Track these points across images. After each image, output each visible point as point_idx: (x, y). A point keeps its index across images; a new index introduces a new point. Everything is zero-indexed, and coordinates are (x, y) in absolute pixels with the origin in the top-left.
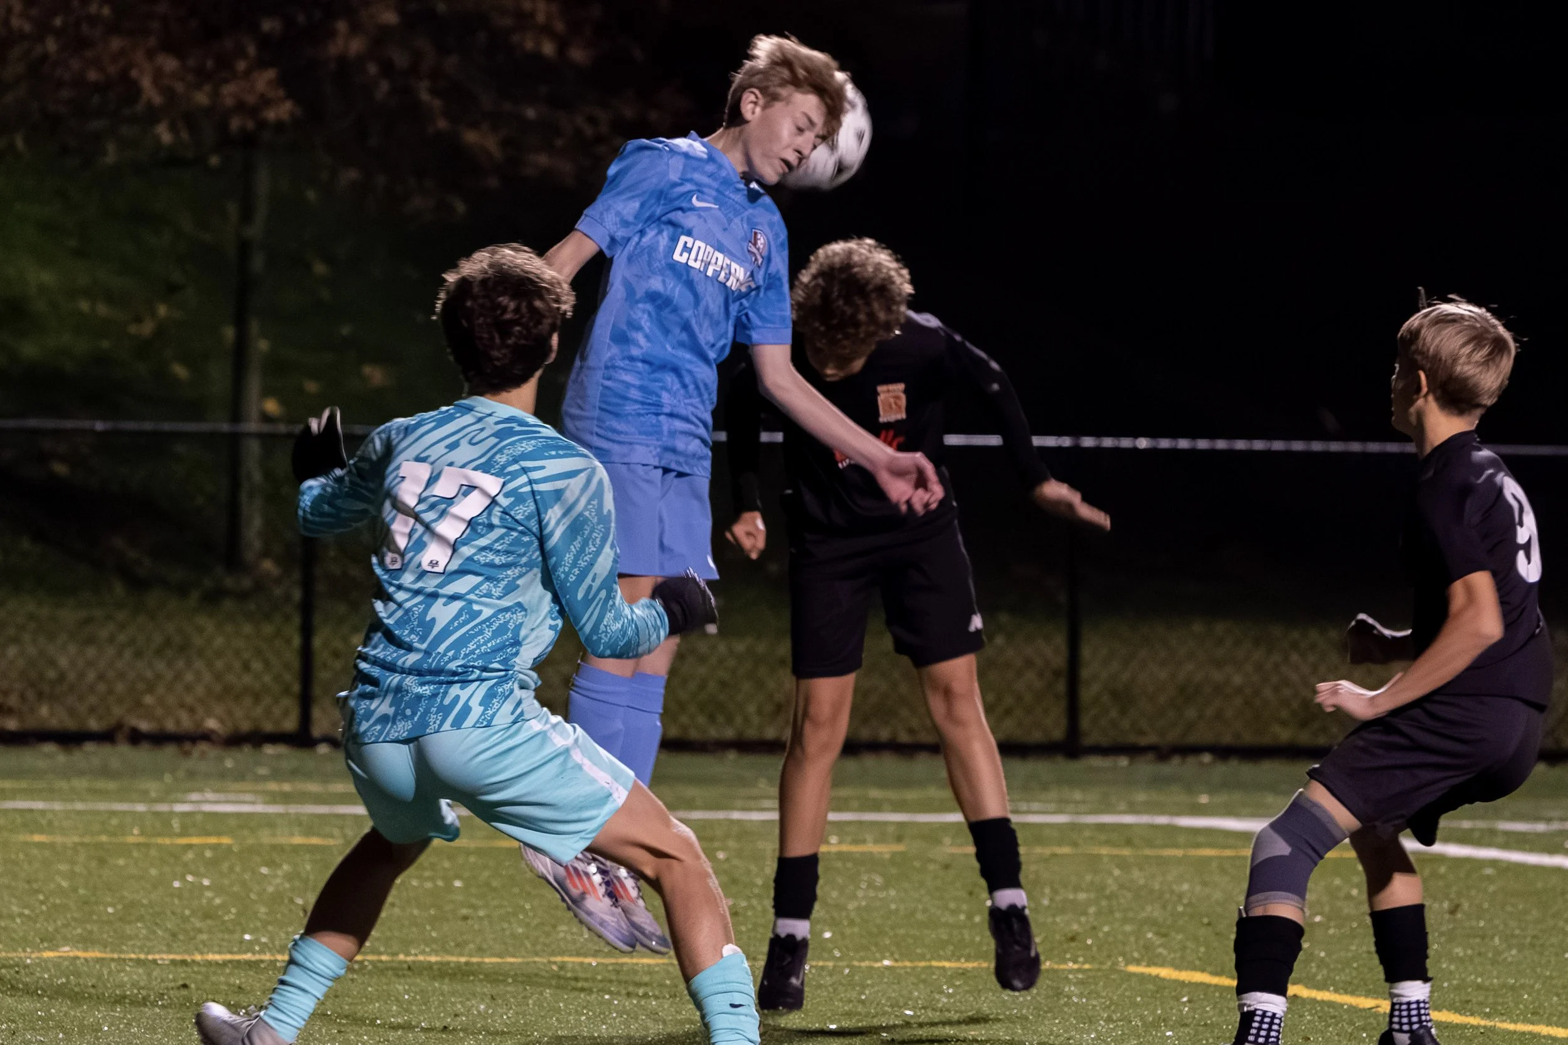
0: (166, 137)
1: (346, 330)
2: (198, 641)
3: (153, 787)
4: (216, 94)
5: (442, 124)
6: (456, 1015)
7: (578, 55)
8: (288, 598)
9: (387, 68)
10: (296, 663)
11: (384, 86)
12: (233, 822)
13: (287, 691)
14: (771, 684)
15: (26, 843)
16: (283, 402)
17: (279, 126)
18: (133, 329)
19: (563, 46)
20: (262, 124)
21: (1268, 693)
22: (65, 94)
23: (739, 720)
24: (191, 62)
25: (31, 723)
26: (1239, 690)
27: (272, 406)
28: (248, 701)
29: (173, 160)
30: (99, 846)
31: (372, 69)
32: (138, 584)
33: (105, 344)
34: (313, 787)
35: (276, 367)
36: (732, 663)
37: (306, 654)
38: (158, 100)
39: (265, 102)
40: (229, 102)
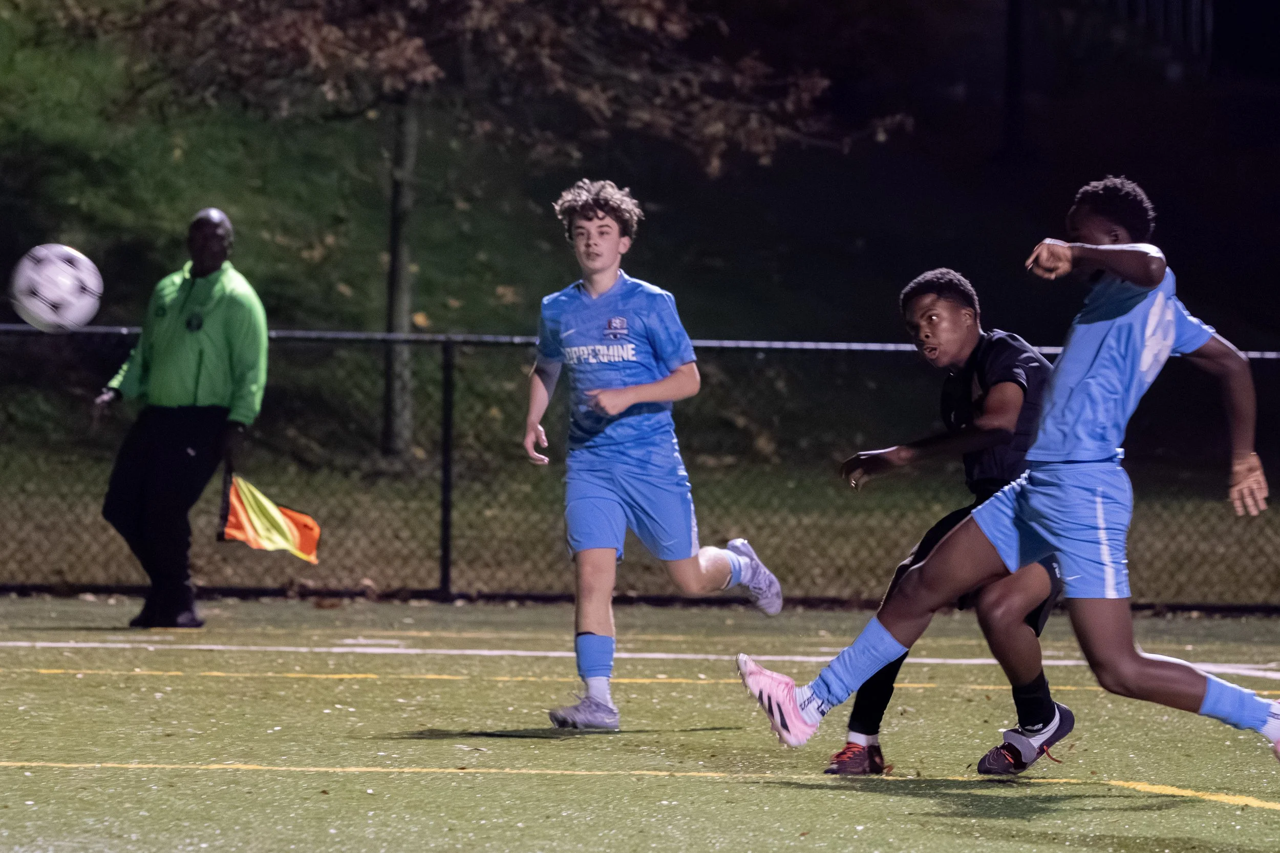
0: (330, 96)
1: (482, 256)
2: (357, 513)
3: (317, 634)
4: (371, 59)
5: (561, 85)
6: (548, 817)
7: (675, 28)
8: (431, 477)
9: (515, 38)
10: (437, 532)
11: (512, 53)
12: (379, 661)
13: (429, 555)
14: (832, 551)
15: (204, 677)
16: (430, 315)
17: (425, 85)
18: (305, 254)
19: (661, 19)
20: (411, 84)
21: (1246, 561)
22: (247, 58)
23: (806, 582)
24: (352, 32)
25: (218, 581)
26: (1223, 558)
27: (421, 319)
28: (398, 563)
29: (338, 114)
30: (265, 680)
31: (502, 39)
32: (308, 466)
33: (282, 267)
34: (452, 635)
35: (425, 287)
36: (799, 533)
37: (446, 524)
38: (323, 64)
39: (413, 65)
40: (383, 66)
